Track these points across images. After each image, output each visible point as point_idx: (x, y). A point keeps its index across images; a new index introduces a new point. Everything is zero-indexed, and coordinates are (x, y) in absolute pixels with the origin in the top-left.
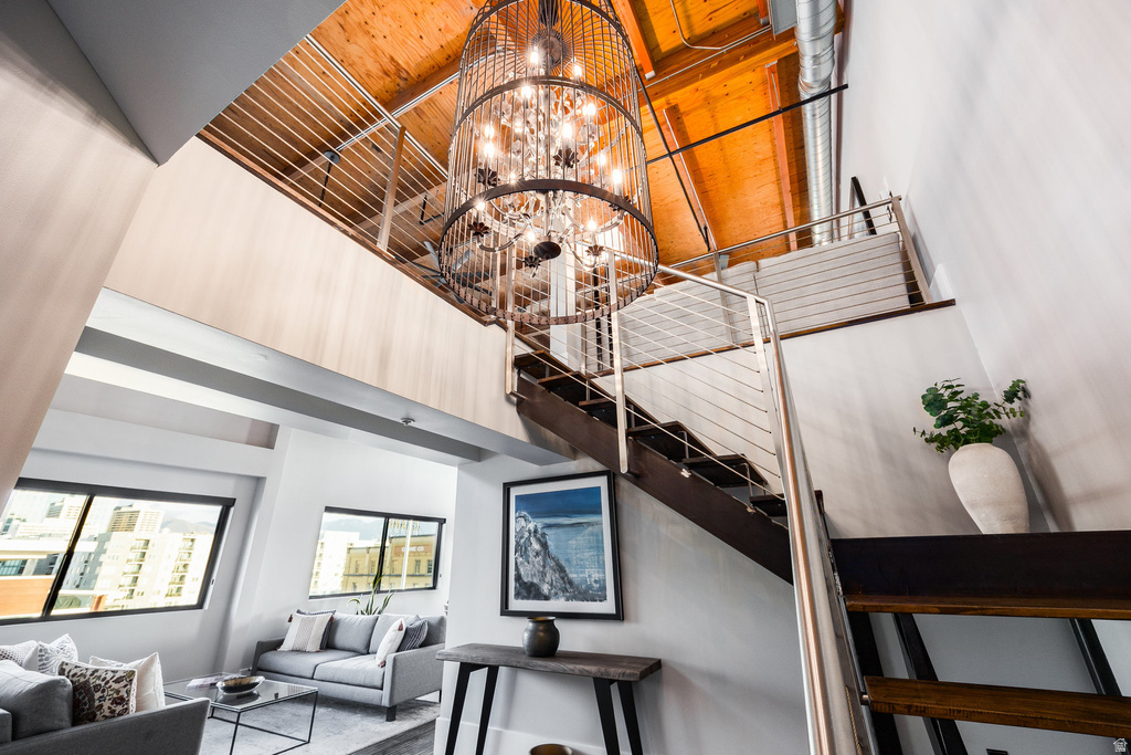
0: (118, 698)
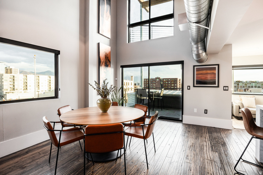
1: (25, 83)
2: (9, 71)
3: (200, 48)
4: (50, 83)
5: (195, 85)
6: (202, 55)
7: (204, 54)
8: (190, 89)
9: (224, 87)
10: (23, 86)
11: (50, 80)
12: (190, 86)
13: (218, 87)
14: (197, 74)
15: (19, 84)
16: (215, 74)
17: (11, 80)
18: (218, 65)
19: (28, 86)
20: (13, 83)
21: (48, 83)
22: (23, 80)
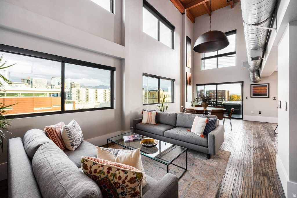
0: (135, 193)
1: (87, 96)
2: (73, 85)
3: (255, 75)
4: (105, 95)
5: (252, 96)
6: (257, 79)
7: (258, 78)
8: (248, 99)
9: (273, 97)
10: (85, 98)
11: (105, 93)
12: (248, 97)
13: (269, 97)
14: (253, 90)
15: (83, 97)
16: (267, 89)
17: (77, 93)
18: (269, 84)
19: (89, 98)
20: (78, 96)
21: (104, 96)
22: (85, 93)
